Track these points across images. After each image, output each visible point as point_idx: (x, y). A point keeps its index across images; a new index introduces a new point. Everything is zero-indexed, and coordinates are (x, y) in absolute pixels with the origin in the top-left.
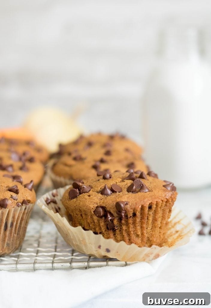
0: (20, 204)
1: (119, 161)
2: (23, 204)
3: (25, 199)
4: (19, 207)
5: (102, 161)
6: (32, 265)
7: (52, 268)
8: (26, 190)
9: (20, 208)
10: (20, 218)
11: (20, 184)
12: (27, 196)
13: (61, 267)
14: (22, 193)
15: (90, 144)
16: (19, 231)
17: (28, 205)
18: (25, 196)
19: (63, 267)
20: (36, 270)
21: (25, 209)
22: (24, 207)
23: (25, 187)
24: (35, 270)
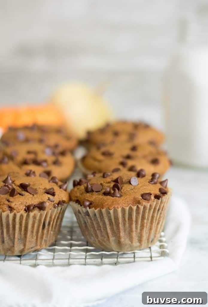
0: (56, 205)
1: (144, 157)
2: (59, 205)
3: (61, 200)
4: (55, 208)
5: (128, 157)
6: (67, 261)
7: (84, 263)
8: (62, 191)
9: (56, 210)
10: (56, 218)
11: (55, 184)
12: (62, 197)
13: (93, 263)
14: (58, 195)
15: (116, 134)
16: (55, 228)
17: (63, 205)
18: (60, 197)
19: (95, 263)
20: (71, 265)
21: (61, 209)
22: (60, 208)
23: (60, 188)
24: (69, 265)
